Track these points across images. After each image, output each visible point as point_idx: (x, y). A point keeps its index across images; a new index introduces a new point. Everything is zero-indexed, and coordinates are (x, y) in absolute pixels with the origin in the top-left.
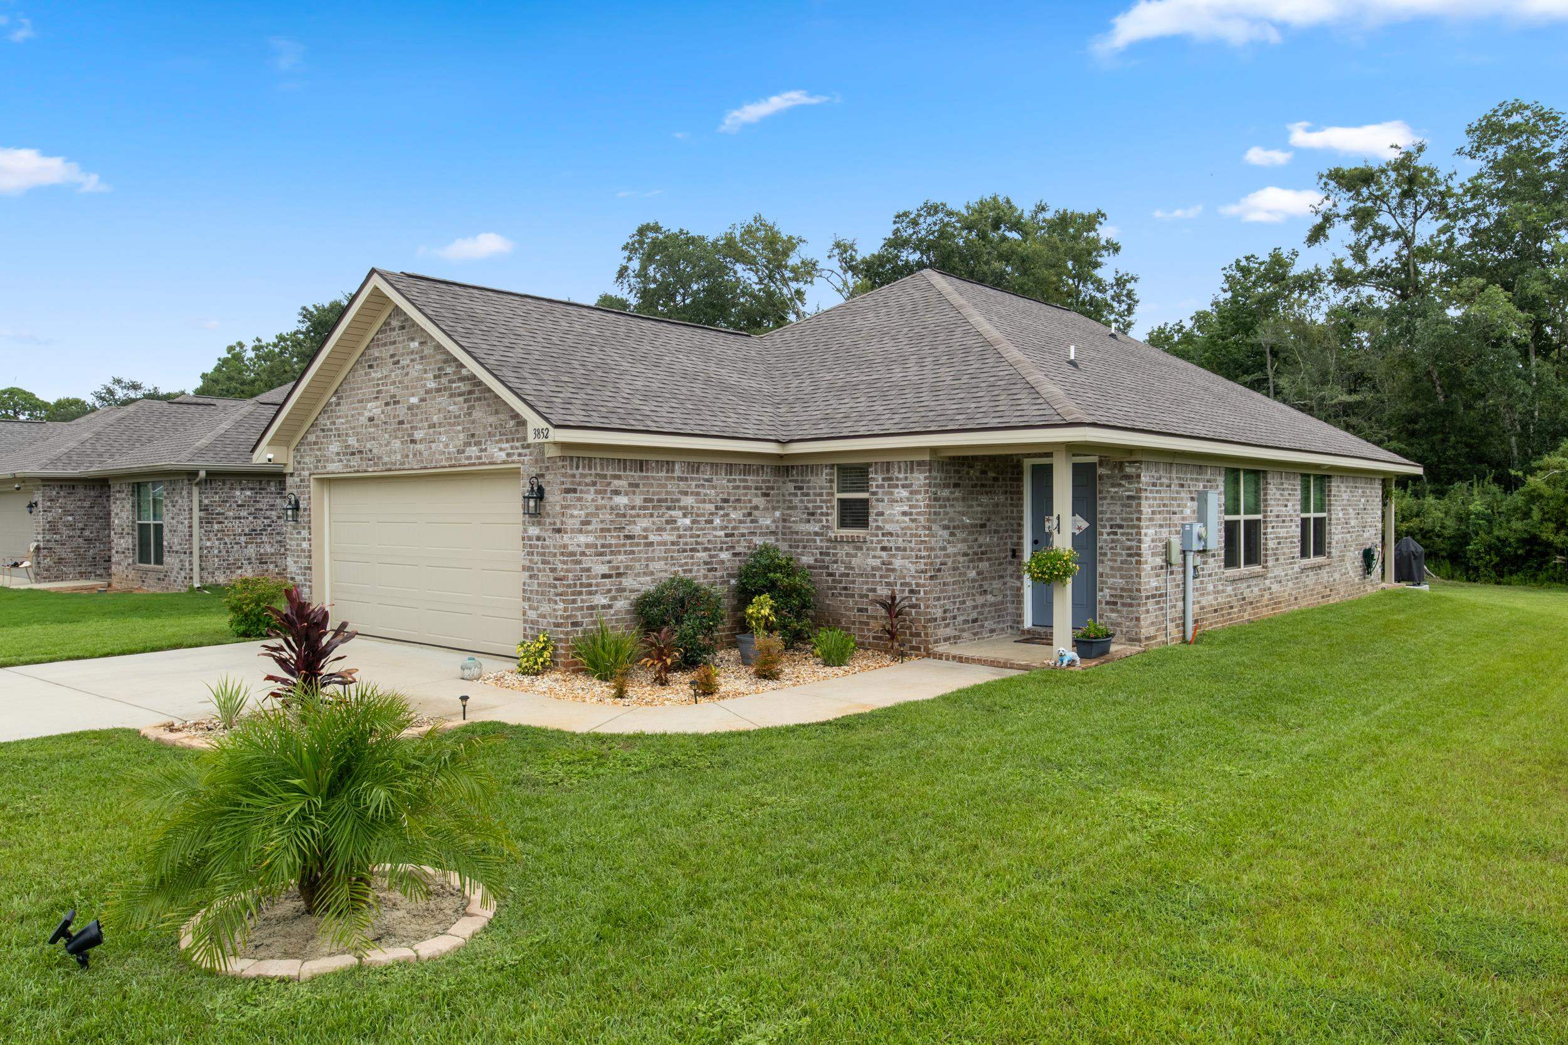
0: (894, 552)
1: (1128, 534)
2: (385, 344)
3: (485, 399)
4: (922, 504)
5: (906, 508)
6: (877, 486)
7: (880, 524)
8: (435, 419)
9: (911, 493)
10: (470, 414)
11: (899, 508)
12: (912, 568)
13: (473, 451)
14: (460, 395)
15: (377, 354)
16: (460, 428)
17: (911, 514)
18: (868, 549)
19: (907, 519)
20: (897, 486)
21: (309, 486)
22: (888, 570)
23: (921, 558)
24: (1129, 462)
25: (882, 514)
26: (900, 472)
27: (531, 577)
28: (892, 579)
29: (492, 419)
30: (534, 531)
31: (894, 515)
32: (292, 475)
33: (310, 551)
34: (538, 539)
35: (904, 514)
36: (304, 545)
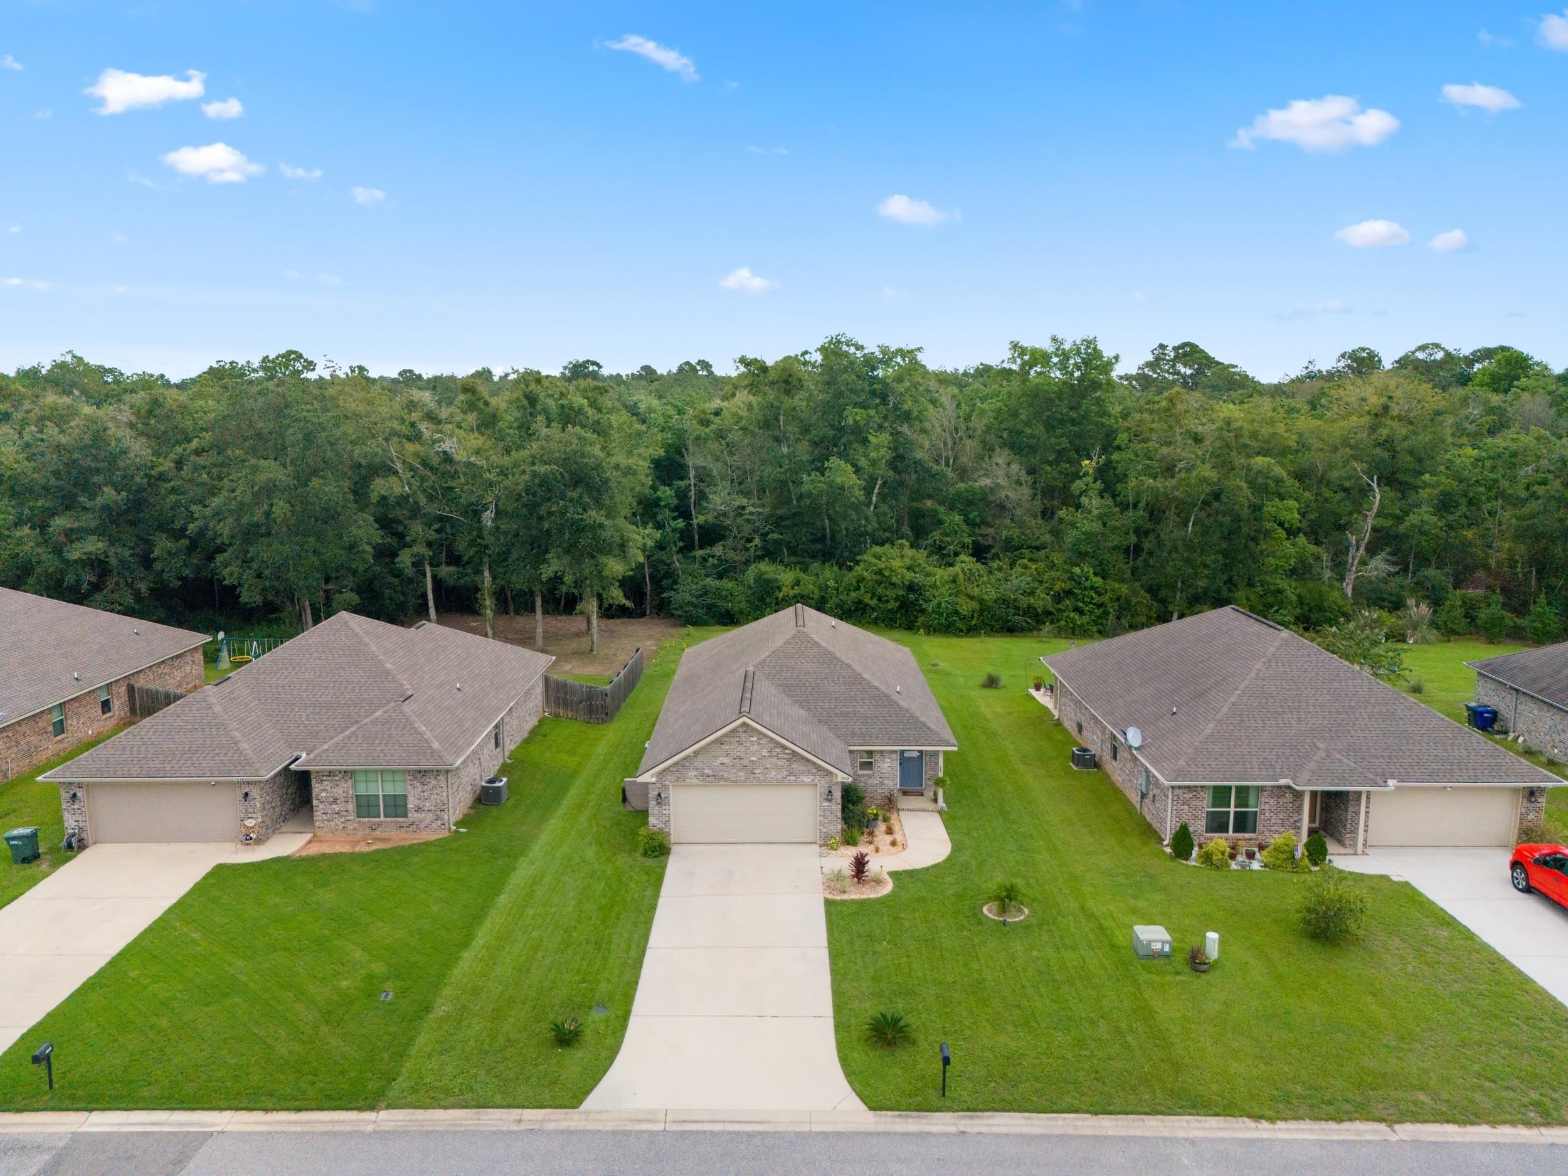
0: (883, 777)
2: (733, 737)
3: (799, 761)
4: (894, 765)
5: (888, 766)
6: (878, 758)
7: (878, 769)
8: (768, 766)
9: (891, 760)
10: (789, 766)
12: (892, 784)
13: (792, 777)
14: (783, 759)
15: (726, 740)
16: (784, 770)
17: (890, 768)
20: (887, 760)
21: (669, 788)
22: (882, 784)
23: (894, 781)
25: (880, 766)
26: (887, 756)
27: (824, 818)
28: (883, 787)
30: (825, 804)
31: (884, 767)
32: (654, 784)
33: (669, 814)
34: (828, 806)
36: (664, 812)
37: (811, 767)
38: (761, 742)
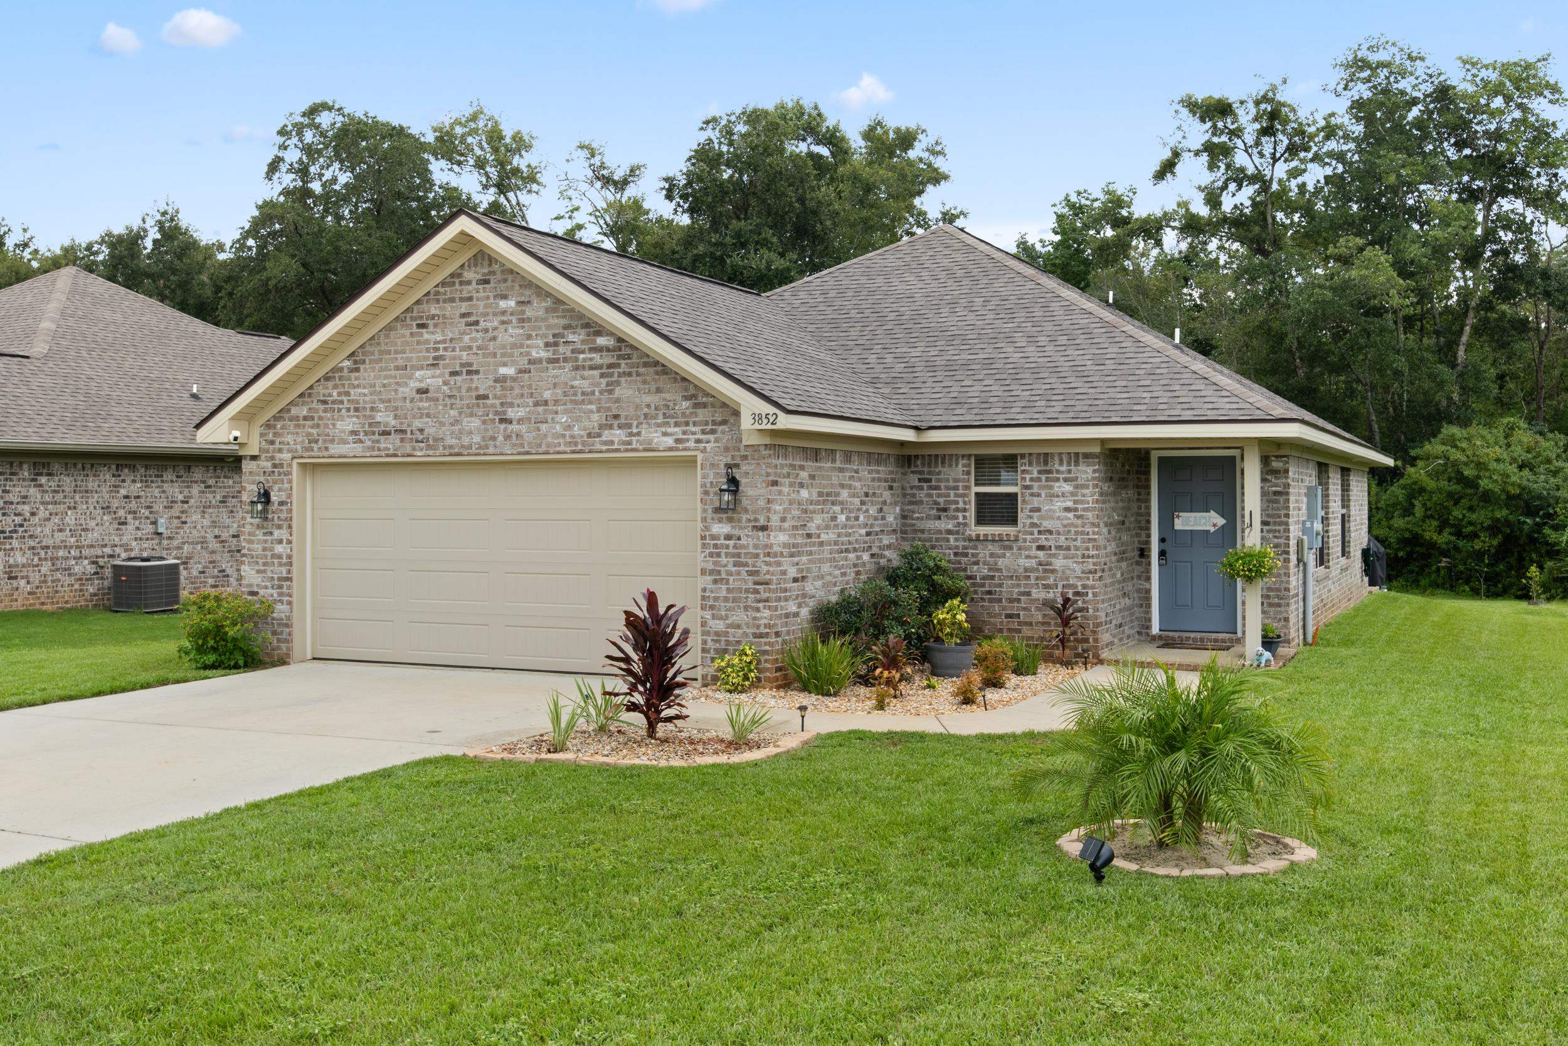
0: (1053, 551)
1: (1275, 531)
2: (452, 300)
3: (638, 374)
4: (1090, 499)
5: (1070, 504)
6: (1032, 479)
7: (1035, 520)
8: (547, 395)
9: (1076, 487)
10: (611, 392)
11: (1059, 504)
12: (1078, 569)
13: (617, 435)
14: (591, 368)
15: (433, 311)
16: (593, 407)
17: (1076, 510)
18: (1020, 549)
19: (1071, 515)
20: (1058, 480)
21: (290, 473)
22: (1045, 571)
23: (1089, 557)
24: (1276, 457)
25: (1038, 510)
26: (1061, 464)
27: (715, 582)
28: (1051, 581)
29: (652, 399)
30: (721, 529)
31: (1054, 511)
32: (254, 458)
33: (290, 557)
34: (728, 537)
35: (1067, 509)
36: (279, 549)
37: (673, 395)
38: (529, 312)
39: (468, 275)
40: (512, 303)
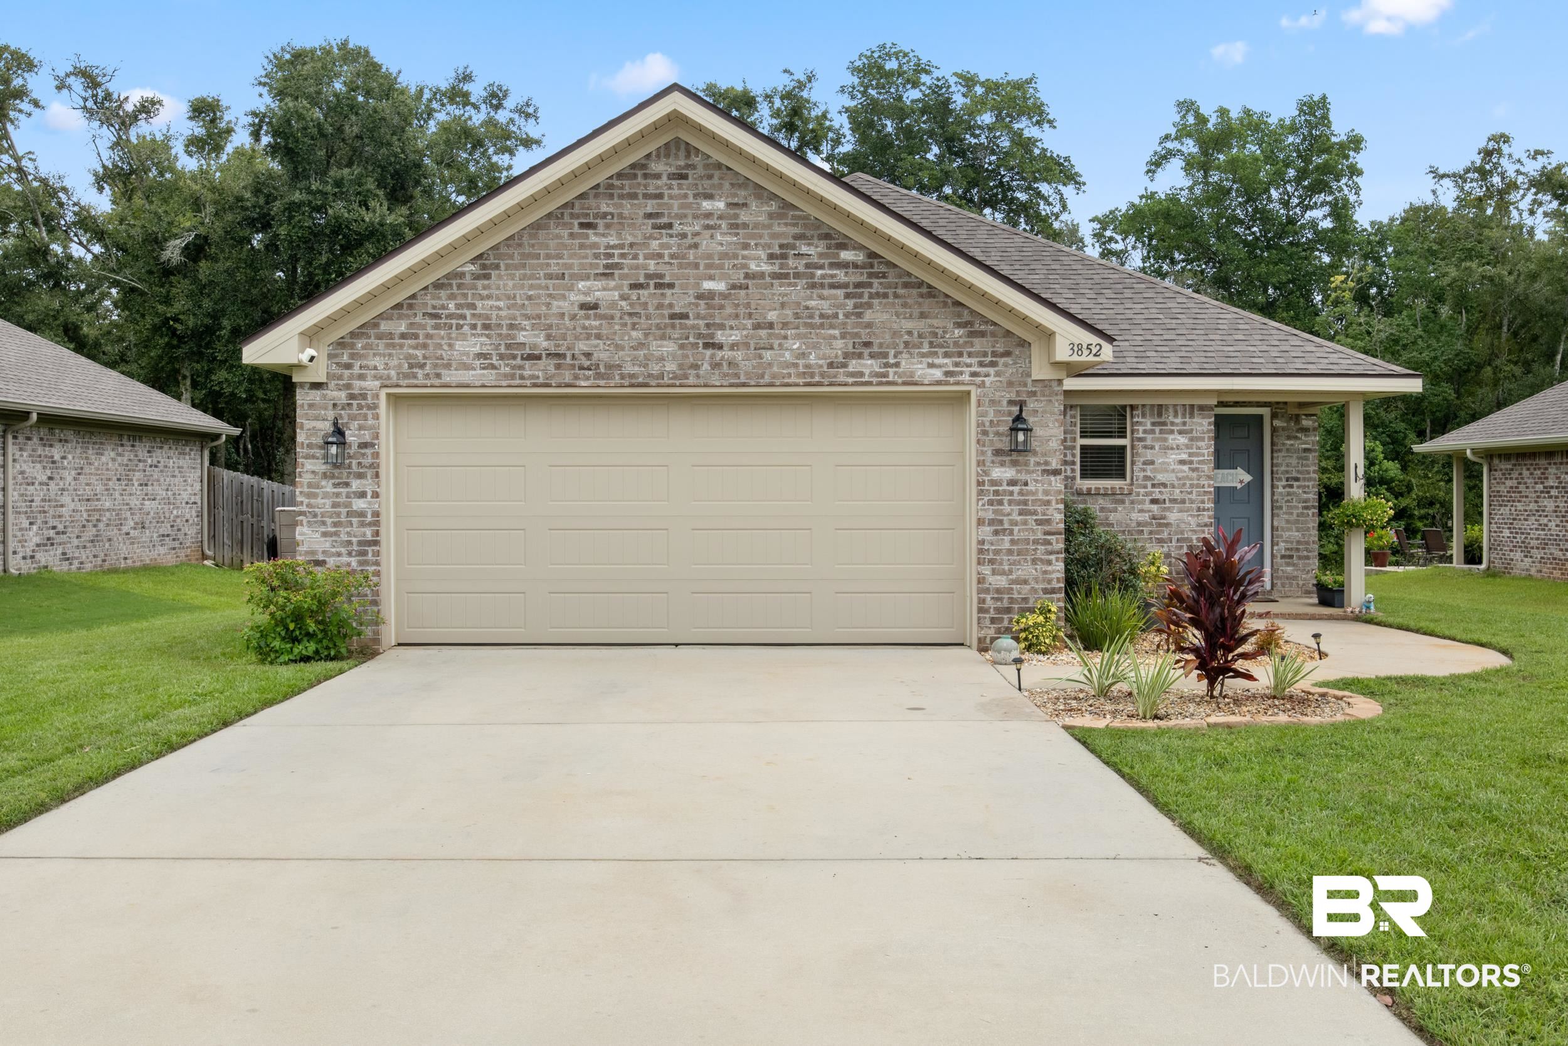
0: (1167, 505)
1: (1305, 487)
2: (634, 196)
3: (896, 296)
4: (1206, 452)
5: (1184, 457)
6: (1145, 432)
7: (1149, 474)
8: (772, 316)
9: (1191, 439)
10: (859, 315)
11: (1173, 457)
12: (1193, 522)
13: (869, 365)
14: (833, 286)
15: (604, 208)
16: (836, 332)
17: (1191, 462)
18: (1132, 502)
19: (1185, 468)
20: (1172, 432)
21: (375, 407)
22: (1160, 525)
23: (1204, 510)
24: (1306, 415)
25: (1152, 463)
26: (1176, 416)
27: (996, 533)
28: (1165, 535)
29: (915, 325)
30: (1002, 473)
31: (1169, 464)
32: (316, 386)
33: (376, 514)
34: (1012, 483)
35: (1182, 462)
36: (359, 504)
37: (942, 321)
38: (744, 217)
39: (656, 167)
40: (721, 205)
